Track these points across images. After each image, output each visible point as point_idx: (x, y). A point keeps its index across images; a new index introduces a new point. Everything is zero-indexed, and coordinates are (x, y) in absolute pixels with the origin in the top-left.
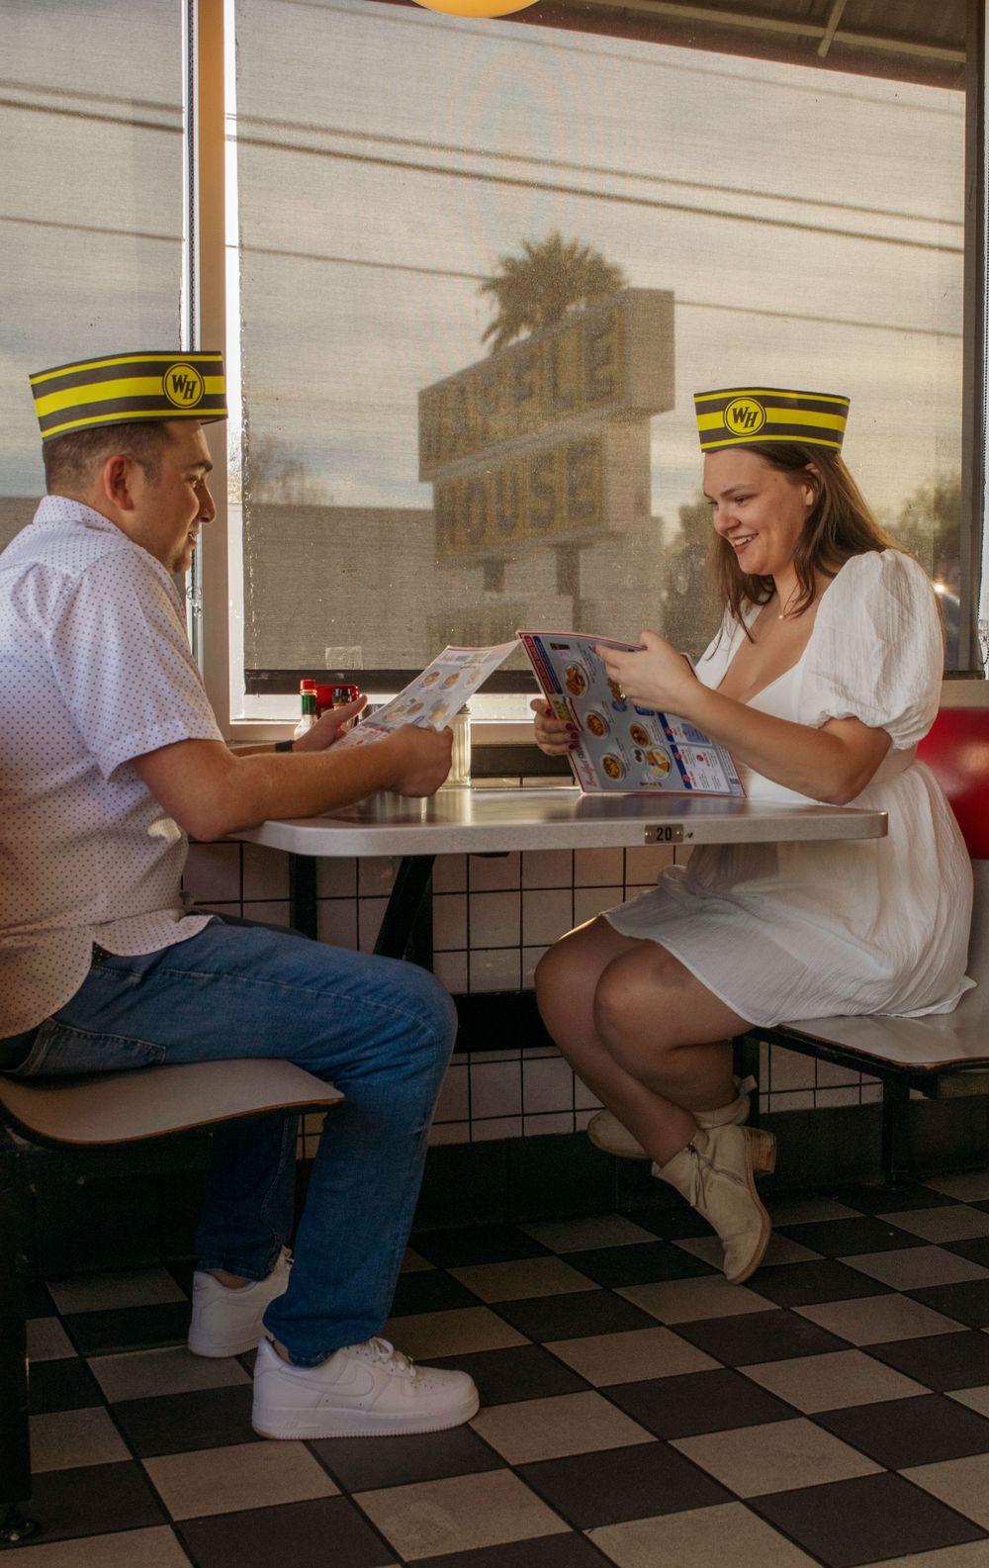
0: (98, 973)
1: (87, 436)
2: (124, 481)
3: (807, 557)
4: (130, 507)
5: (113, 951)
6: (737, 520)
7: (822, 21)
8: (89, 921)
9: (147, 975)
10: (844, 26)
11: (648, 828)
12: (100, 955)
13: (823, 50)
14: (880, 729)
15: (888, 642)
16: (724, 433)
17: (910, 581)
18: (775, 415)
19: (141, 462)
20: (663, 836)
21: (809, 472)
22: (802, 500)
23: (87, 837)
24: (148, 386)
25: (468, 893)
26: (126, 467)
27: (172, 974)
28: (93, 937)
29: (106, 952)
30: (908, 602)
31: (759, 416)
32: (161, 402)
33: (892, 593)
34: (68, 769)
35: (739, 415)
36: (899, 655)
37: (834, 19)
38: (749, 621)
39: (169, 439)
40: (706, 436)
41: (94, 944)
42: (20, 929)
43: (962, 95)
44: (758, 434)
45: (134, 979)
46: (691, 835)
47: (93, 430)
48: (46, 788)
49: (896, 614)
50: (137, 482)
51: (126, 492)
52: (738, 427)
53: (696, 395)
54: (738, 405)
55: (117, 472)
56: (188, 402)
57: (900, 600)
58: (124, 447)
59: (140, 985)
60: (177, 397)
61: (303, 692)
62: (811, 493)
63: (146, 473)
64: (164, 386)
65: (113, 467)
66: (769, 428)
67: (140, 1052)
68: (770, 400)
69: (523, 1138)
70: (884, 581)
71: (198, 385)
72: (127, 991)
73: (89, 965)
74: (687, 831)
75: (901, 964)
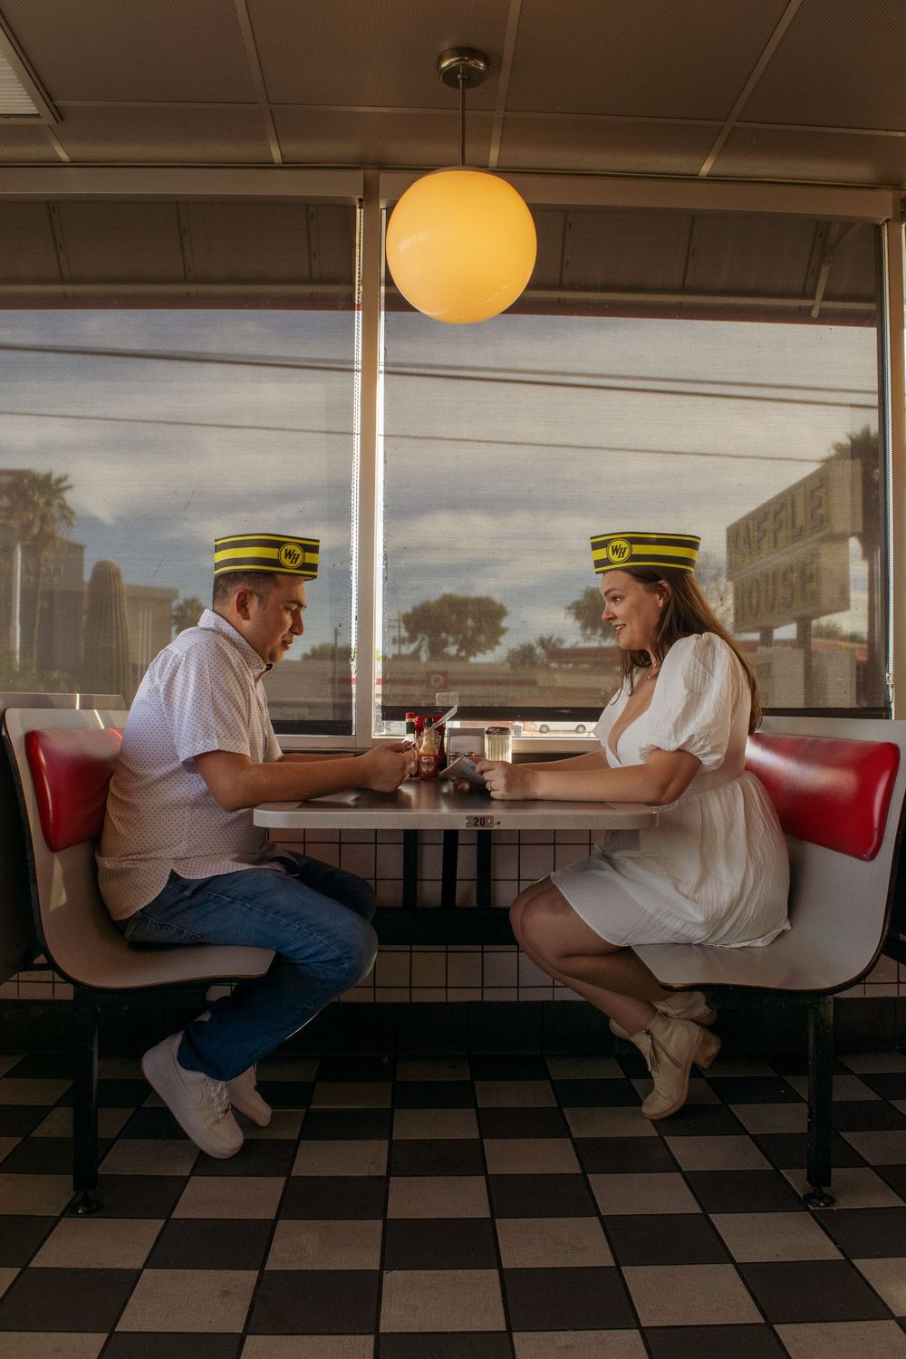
0: (170, 887)
1: (232, 575)
2: (246, 604)
3: (658, 640)
4: (246, 617)
5: (182, 876)
6: (614, 614)
7: (812, 297)
8: (174, 856)
9: (196, 892)
10: (826, 297)
11: (468, 817)
12: (174, 877)
13: (815, 313)
14: (679, 750)
15: (692, 691)
16: (606, 562)
17: (716, 653)
18: (639, 549)
19: (258, 595)
20: (479, 823)
21: (661, 585)
22: (656, 604)
23: (178, 805)
24: (270, 553)
25: (519, 844)
26: (248, 596)
27: (209, 895)
28: (172, 866)
29: (177, 876)
30: (711, 665)
31: (627, 550)
32: (276, 563)
33: (700, 661)
34: (171, 765)
35: (615, 550)
36: (698, 700)
37: (819, 295)
38: (636, 679)
39: (277, 584)
40: (598, 563)
41: (172, 870)
42: (134, 857)
43: (876, 329)
44: (626, 562)
45: (188, 893)
46: (499, 823)
47: (235, 573)
48: (158, 776)
49: (701, 674)
50: (254, 606)
51: (247, 610)
52: (615, 558)
53: (592, 538)
54: (615, 544)
55: (242, 598)
56: (294, 565)
57: (704, 665)
58: (249, 585)
59: (191, 897)
60: (286, 562)
61: (407, 720)
62: (661, 601)
63: (259, 601)
64: (279, 554)
65: (239, 597)
66: (633, 558)
67: (186, 937)
68: (635, 540)
69: (554, 1002)
70: (695, 653)
71: (301, 557)
72: (183, 899)
73: (166, 882)
74: (496, 820)
75: (710, 913)
